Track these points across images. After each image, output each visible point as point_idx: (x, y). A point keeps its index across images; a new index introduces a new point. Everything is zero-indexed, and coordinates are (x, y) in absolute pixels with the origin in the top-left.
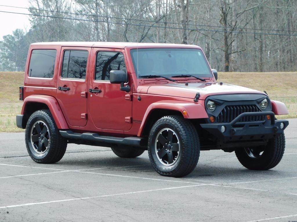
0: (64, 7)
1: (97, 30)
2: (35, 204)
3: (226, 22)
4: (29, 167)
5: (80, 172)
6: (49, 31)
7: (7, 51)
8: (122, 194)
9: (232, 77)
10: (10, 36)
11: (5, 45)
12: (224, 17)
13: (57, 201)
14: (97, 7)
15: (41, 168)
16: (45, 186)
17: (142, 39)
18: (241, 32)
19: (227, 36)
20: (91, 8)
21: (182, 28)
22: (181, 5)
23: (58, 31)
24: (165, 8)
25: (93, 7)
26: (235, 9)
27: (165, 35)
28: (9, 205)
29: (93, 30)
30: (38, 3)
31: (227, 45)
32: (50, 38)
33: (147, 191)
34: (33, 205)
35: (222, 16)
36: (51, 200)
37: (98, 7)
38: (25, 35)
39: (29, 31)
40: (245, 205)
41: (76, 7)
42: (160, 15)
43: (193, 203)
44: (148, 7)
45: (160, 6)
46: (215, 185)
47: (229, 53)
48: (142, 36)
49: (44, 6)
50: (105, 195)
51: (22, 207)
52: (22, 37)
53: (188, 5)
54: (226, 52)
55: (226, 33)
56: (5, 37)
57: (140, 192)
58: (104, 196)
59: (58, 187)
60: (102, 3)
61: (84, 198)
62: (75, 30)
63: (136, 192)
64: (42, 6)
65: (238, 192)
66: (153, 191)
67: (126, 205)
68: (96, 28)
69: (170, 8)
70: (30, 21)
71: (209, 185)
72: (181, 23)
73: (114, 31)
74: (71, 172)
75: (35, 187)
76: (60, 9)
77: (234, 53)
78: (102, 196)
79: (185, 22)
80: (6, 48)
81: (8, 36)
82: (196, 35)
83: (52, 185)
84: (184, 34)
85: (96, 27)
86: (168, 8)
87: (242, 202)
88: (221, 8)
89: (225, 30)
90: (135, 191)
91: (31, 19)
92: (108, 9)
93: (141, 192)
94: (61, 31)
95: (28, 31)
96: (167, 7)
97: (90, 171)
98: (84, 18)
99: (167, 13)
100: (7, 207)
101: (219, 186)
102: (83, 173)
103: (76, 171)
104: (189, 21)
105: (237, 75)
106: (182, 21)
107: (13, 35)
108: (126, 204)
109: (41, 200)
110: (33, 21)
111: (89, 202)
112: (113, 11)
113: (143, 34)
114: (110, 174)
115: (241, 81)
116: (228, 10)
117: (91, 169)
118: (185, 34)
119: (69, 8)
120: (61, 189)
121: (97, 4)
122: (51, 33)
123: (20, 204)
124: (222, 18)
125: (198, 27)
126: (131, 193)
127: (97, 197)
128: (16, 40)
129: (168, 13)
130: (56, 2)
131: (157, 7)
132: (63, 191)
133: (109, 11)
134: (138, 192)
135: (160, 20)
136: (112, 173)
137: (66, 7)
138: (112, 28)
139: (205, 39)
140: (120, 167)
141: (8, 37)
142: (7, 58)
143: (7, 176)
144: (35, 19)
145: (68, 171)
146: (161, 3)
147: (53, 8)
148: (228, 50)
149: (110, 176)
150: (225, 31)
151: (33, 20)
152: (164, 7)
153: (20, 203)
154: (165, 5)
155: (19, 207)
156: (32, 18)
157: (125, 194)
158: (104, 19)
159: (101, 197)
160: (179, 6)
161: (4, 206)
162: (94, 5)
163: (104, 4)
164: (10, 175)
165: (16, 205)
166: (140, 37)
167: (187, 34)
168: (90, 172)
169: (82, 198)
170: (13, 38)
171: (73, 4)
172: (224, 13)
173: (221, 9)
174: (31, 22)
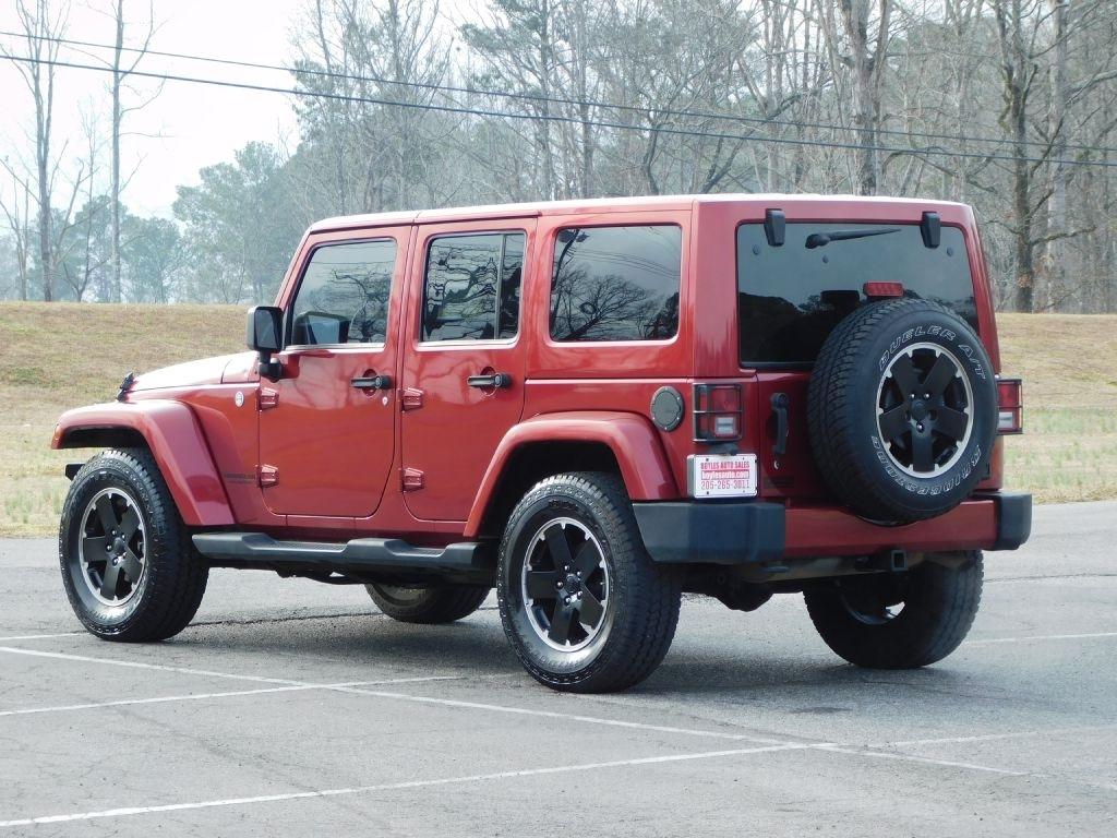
0: (425, 62)
1: (544, 147)
2: (144, 810)
3: (1022, 121)
4: (168, 669)
5: (351, 690)
6: (367, 152)
7: (214, 225)
8: (475, 778)
9: (1030, 332)
10: (226, 168)
11: (206, 202)
12: (1017, 102)
13: (227, 802)
14: (544, 62)
15: (209, 673)
16: (203, 742)
17: (713, 183)
18: (1084, 160)
19: (1026, 175)
20: (525, 67)
21: (859, 143)
22: (854, 59)
23: (401, 151)
24: (800, 70)
25: (531, 63)
26: (1060, 73)
27: (798, 171)
28: (47, 815)
29: (533, 149)
30: (324, 47)
31: (1027, 210)
32: (371, 177)
33: (575, 767)
34: (134, 815)
35: (1007, 100)
36: (208, 799)
37: (550, 61)
38: (281, 164)
39: (298, 150)
40: (921, 827)
41: (472, 63)
42: (779, 93)
43: (730, 818)
44: (736, 66)
45: (781, 59)
46: (837, 750)
47: (1033, 238)
48: (712, 172)
49: (349, 56)
50: (414, 780)
51: (91, 822)
52: (268, 171)
53: (882, 55)
54: (1023, 233)
55: (1022, 162)
56: (206, 173)
57: (545, 771)
58: (408, 784)
59: (250, 747)
60: (567, 46)
61: (330, 792)
62: (464, 150)
63: (532, 772)
64: (339, 56)
65: (914, 776)
66: (595, 769)
67: (477, 821)
68: (543, 144)
69: (816, 66)
70: (298, 112)
71: (813, 749)
72: (853, 125)
73: (611, 154)
74: (319, 689)
75: (164, 748)
76: (408, 68)
77: (1054, 238)
78: (399, 786)
79: (870, 123)
80: (211, 214)
81: (218, 167)
82: (911, 171)
83: (231, 739)
84: (865, 166)
85: (542, 137)
86: (810, 66)
87: (913, 817)
88: (1006, 68)
89: (1019, 151)
90: (530, 769)
91: (301, 105)
92: (588, 69)
93: (550, 770)
94: (412, 152)
95: (293, 152)
96: (806, 64)
97: (391, 688)
98: (500, 103)
99: (805, 85)
100: (37, 820)
101: (849, 751)
102: (358, 696)
103: (338, 686)
104: (885, 119)
105: (1050, 323)
106: (859, 116)
107: (236, 166)
108: (478, 819)
109: (173, 799)
110: (309, 114)
111: (345, 806)
112: (605, 74)
113: (716, 165)
114: (458, 698)
115: (1062, 347)
116: (1029, 77)
117: (394, 681)
118: (867, 167)
119: (444, 66)
120: (260, 756)
121: (547, 51)
122: (374, 159)
123: (87, 812)
124: (1008, 108)
125: (918, 139)
126: (512, 774)
127: (382, 787)
128: (248, 183)
129: (810, 85)
130: (395, 42)
131: (770, 64)
132: (265, 763)
133: (591, 76)
134: (541, 771)
135: (778, 112)
136: (468, 698)
137: (430, 60)
138: (603, 142)
139: (946, 185)
140: (508, 672)
141: (218, 172)
142: (215, 250)
143: (77, 703)
144: (317, 105)
145: (308, 686)
146: (786, 48)
147: (382, 63)
148: (1028, 228)
149: (458, 708)
150: (1019, 157)
151: (307, 110)
152: (796, 65)
153: (89, 805)
154: (800, 58)
155: (79, 822)
156: (306, 104)
157: (490, 777)
158: (572, 107)
159: (396, 789)
160: (847, 60)
161: (25, 817)
162: (536, 54)
163: (573, 49)
164: (87, 700)
165: (69, 814)
166: (703, 178)
167: (878, 166)
168: (390, 690)
169: (324, 793)
170: (237, 177)
171: (458, 49)
172: (1016, 90)
173: (1005, 72)
174: (299, 117)
